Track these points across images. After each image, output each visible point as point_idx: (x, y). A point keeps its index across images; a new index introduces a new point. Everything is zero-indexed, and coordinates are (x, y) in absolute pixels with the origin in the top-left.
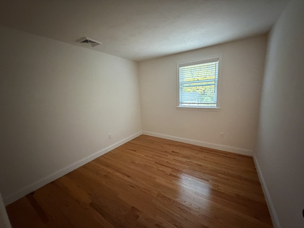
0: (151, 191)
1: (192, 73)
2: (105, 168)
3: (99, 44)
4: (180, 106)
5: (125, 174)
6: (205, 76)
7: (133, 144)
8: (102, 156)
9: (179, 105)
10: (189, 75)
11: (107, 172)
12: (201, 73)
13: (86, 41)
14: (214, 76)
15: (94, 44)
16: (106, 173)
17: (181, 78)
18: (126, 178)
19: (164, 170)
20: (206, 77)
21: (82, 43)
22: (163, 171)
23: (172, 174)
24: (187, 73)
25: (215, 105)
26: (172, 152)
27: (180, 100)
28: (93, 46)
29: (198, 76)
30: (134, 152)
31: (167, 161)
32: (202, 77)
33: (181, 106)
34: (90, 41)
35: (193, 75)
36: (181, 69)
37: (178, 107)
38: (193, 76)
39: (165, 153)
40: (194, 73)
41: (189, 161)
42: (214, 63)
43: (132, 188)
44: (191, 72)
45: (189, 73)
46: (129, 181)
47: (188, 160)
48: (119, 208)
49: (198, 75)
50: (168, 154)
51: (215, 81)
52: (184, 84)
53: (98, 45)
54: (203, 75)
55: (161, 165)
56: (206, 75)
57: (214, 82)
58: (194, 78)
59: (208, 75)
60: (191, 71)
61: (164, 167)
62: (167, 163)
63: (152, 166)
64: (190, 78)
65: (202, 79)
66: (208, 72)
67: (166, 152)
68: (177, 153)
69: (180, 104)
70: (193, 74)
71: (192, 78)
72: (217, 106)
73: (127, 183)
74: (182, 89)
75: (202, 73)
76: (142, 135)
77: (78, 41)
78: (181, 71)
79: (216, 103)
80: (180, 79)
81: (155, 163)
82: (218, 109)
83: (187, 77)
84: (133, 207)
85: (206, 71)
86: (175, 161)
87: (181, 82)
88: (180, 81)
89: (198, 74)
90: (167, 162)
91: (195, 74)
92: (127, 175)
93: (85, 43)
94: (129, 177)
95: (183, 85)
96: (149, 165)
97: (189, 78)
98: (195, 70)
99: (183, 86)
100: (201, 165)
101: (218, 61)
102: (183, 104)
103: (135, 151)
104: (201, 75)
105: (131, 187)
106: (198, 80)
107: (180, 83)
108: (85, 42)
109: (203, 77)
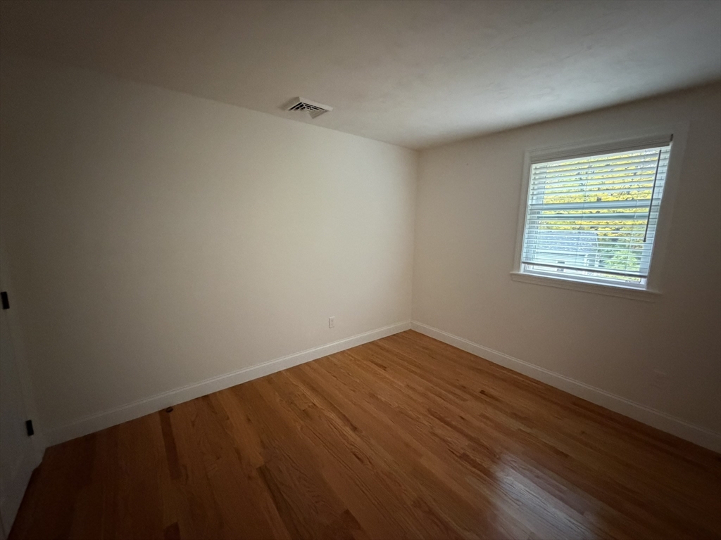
0: (400, 486)
1: (581, 179)
2: (308, 393)
3: (326, 111)
4: (522, 272)
5: (348, 420)
6: (626, 191)
7: (382, 348)
8: (308, 364)
9: (519, 268)
10: (569, 184)
11: (311, 404)
12: (611, 181)
13: (301, 106)
14: (651, 191)
15: (316, 111)
16: (309, 406)
17: (533, 194)
18: (348, 431)
19: (449, 439)
20: (628, 193)
21: (292, 110)
22: (444, 441)
23: (468, 456)
24: (565, 179)
25: (643, 281)
26: (482, 392)
27: (524, 255)
28: (314, 116)
29: (599, 189)
30: (382, 372)
31: (462, 414)
32: (612, 192)
33: (525, 270)
34: (309, 106)
35: (582, 185)
36: (536, 169)
37: (515, 272)
38: (584, 188)
39: (458, 392)
40: (587, 180)
41: (528, 430)
42: (656, 150)
43: (356, 459)
44: (578, 177)
45: (573, 178)
46: (353, 440)
47: (523, 428)
48: (316, 502)
49: (601, 187)
50: (467, 396)
51: (651, 206)
52: (543, 212)
53: (323, 112)
54: (617, 187)
55: (441, 419)
56: (627, 186)
57: (647, 209)
58: (587, 194)
59: (636, 185)
60: (578, 174)
61: (449, 428)
62: (460, 419)
63: (418, 418)
64: (573, 195)
65: (611, 199)
66: (636, 179)
67: (463, 388)
68: (497, 400)
69: (523, 265)
70: (583, 182)
71: (581, 194)
72: (648, 284)
73: (348, 446)
74: (534, 223)
75: (616, 181)
76: (410, 330)
77: (283, 107)
78: (535, 174)
79: (646, 274)
80: (530, 197)
81: (429, 411)
82: (652, 294)
83: (565, 190)
84: (347, 512)
85: (631, 173)
86: (485, 420)
87: (532, 205)
88: (530, 202)
89: (600, 181)
90: (462, 418)
91: (592, 182)
92: (352, 425)
93: (299, 111)
94: (355, 429)
95: (539, 213)
96: (410, 412)
97: (569, 195)
98: (592, 170)
99: (539, 217)
100: (566, 456)
101: (671, 144)
102: (531, 268)
103: (385, 368)
104: (610, 187)
105: (354, 456)
106: (599, 200)
107: (530, 207)
108: (298, 108)
109: (619, 191)
